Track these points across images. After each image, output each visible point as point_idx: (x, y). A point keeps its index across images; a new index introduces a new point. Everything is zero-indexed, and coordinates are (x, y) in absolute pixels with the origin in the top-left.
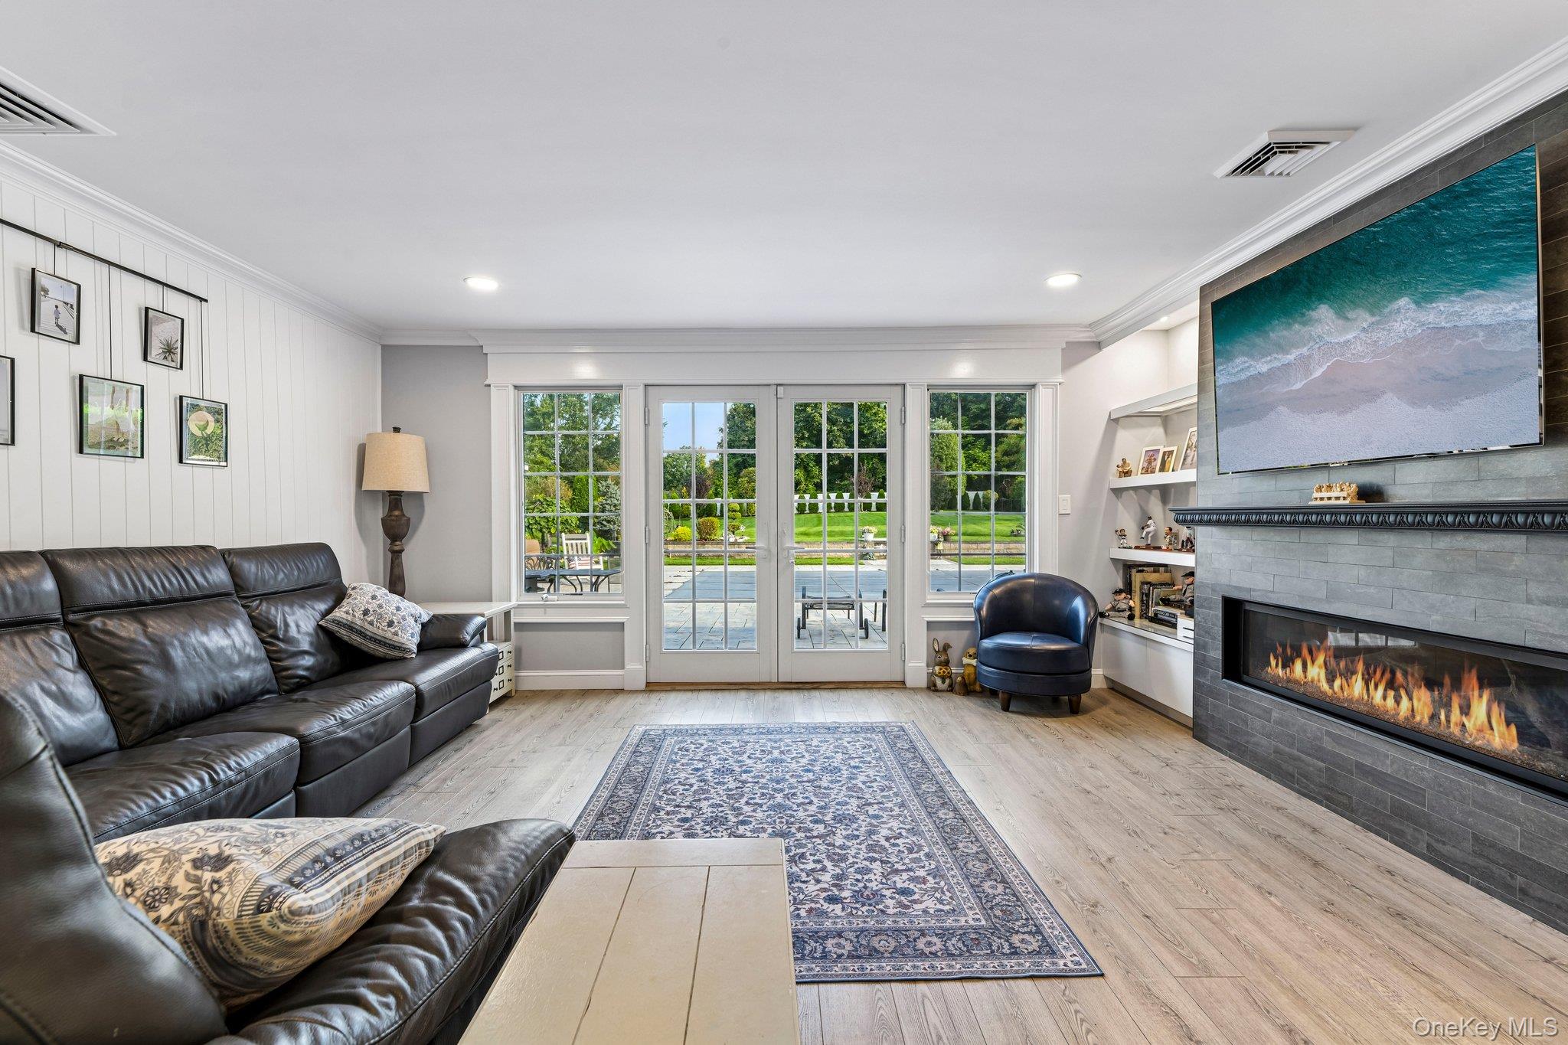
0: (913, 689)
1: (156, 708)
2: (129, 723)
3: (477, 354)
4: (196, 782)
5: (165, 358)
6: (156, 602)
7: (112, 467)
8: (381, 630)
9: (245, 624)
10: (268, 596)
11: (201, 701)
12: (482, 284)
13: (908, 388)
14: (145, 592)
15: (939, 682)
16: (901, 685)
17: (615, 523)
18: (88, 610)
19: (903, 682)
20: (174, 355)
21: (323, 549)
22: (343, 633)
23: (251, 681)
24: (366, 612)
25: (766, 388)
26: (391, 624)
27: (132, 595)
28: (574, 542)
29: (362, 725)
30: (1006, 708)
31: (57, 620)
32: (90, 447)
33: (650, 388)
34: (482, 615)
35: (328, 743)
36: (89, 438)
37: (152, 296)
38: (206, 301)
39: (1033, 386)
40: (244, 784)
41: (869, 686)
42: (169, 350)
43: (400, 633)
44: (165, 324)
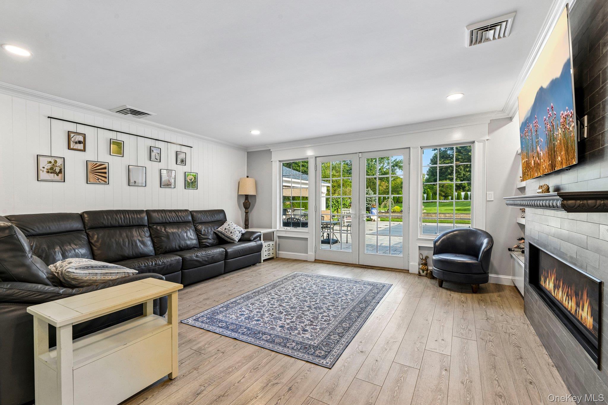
0: (411, 274)
1: (164, 248)
2: (158, 250)
3: (269, 152)
4: (151, 263)
5: (181, 163)
6: (170, 223)
7: (168, 190)
8: (229, 234)
9: (193, 230)
10: (202, 223)
11: (176, 247)
12: (256, 132)
13: (411, 148)
14: (167, 220)
15: (421, 272)
16: (406, 272)
17: (371, 205)
18: (153, 224)
19: (408, 270)
20: (183, 162)
21: (222, 212)
22: (220, 234)
23: (190, 244)
24: (225, 229)
25: (355, 154)
26: (231, 233)
27: (164, 221)
28: (345, 211)
29: (203, 258)
30: (441, 285)
31: (147, 225)
32: (163, 186)
33: (317, 158)
34: (260, 232)
35: (191, 260)
36: (162, 184)
37: (178, 148)
38: (192, 147)
39: (474, 142)
40: (163, 266)
41: (394, 270)
42: (182, 161)
43: (233, 235)
44: (181, 155)
